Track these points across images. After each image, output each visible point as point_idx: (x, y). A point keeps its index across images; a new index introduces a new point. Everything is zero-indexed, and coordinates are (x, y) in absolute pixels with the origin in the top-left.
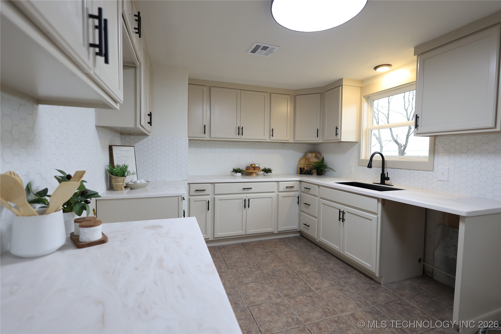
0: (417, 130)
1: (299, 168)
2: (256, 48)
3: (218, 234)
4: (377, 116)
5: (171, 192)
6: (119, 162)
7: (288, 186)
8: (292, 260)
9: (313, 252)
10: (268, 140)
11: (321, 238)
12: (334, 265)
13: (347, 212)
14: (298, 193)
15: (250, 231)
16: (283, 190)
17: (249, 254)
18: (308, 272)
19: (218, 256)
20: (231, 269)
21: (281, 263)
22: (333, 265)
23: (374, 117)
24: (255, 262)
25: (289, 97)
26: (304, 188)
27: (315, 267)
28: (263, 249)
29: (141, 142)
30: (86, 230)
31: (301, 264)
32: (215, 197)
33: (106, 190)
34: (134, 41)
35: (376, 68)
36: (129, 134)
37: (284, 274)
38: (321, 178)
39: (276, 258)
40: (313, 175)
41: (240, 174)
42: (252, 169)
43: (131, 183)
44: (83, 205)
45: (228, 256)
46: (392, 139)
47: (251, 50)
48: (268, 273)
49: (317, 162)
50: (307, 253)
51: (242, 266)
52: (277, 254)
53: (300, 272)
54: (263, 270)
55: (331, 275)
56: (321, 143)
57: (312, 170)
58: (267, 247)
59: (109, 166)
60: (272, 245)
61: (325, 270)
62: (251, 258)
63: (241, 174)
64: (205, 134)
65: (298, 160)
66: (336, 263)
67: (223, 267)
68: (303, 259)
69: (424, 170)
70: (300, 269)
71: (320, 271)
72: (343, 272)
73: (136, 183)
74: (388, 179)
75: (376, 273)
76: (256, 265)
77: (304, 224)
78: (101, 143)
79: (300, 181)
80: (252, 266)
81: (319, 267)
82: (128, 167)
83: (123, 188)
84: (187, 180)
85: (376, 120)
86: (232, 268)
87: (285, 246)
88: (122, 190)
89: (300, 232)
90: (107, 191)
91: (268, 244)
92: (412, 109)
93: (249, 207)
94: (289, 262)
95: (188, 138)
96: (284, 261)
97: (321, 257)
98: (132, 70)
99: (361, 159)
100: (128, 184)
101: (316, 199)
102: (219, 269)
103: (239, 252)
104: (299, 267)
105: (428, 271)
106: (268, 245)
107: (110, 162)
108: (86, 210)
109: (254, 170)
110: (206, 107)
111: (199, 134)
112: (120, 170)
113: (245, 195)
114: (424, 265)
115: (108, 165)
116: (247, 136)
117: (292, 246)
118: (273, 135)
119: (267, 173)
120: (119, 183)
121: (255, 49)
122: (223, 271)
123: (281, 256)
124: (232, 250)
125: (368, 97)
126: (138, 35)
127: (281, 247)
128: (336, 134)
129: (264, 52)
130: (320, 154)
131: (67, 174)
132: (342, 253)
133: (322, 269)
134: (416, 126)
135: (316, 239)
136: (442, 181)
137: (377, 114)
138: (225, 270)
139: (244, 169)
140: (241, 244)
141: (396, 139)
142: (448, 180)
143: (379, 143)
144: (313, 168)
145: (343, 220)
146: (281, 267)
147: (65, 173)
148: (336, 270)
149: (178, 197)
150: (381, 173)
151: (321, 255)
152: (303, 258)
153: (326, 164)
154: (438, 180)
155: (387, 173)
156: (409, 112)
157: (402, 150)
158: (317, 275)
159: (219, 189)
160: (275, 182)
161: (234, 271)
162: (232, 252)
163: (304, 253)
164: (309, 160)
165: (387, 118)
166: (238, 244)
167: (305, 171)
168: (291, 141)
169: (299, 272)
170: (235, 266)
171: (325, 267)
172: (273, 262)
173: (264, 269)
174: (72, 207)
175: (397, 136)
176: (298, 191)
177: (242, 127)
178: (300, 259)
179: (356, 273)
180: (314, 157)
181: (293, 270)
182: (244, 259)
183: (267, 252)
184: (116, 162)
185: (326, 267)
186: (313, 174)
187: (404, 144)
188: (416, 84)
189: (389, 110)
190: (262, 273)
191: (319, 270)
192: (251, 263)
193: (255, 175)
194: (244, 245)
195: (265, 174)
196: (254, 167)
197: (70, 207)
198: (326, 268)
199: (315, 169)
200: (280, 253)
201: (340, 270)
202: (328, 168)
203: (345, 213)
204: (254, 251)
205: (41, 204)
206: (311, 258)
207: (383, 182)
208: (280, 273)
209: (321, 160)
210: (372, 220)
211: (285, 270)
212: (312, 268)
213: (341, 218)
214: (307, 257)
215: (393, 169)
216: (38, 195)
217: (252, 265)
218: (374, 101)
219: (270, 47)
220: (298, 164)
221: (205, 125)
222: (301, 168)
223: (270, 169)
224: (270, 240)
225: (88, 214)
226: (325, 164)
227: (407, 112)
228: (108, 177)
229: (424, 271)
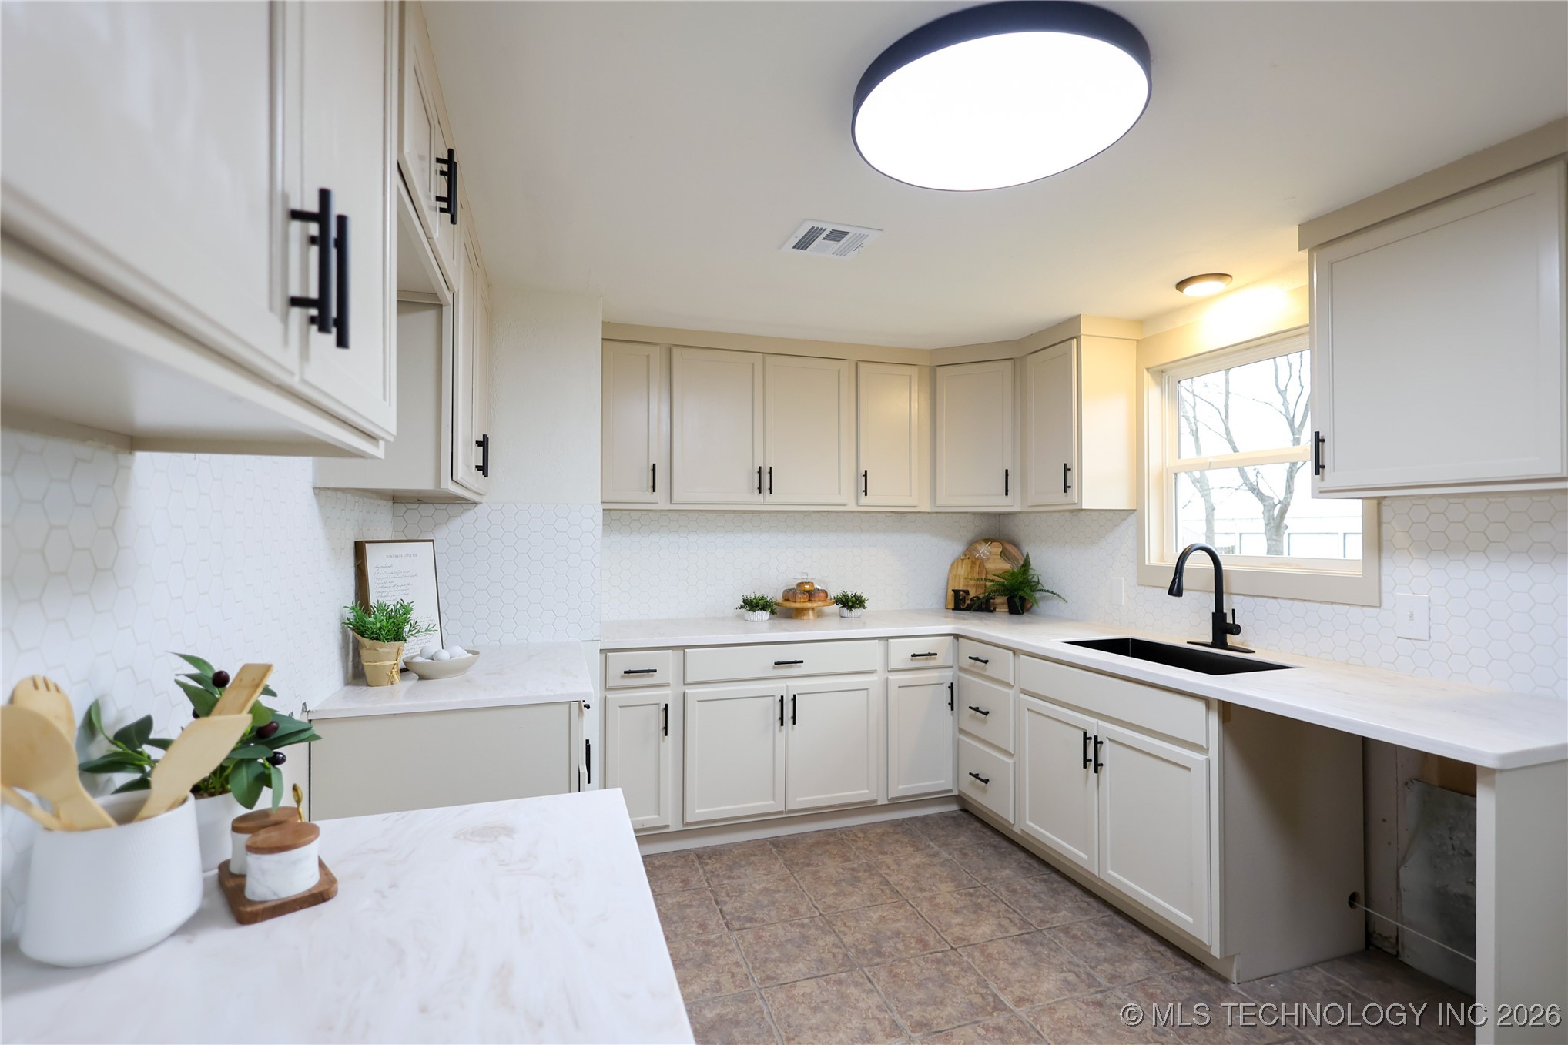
0: (1322, 479)
1: (953, 590)
2: (810, 236)
3: (697, 811)
4: (1190, 414)
5: (547, 690)
6: (386, 594)
7: (917, 653)
8: (935, 898)
9: (1005, 868)
10: (852, 507)
11: (1029, 822)
12: (1073, 914)
13: (1109, 739)
14: (952, 673)
15: (798, 799)
16: (902, 666)
17: (795, 879)
18: (990, 939)
19: (697, 886)
20: (741, 932)
21: (900, 907)
22: (1069, 914)
23: (1182, 414)
24: (816, 905)
25: (914, 371)
26: (970, 658)
27: (1011, 921)
28: (840, 860)
29: (456, 524)
30: (269, 861)
31: (965, 911)
32: (687, 691)
33: (343, 685)
34: (436, 235)
35: (1181, 285)
36: (418, 500)
37: (913, 949)
38: (1024, 623)
39: (882, 891)
40: (996, 613)
41: (764, 615)
42: (804, 598)
43: (419, 660)
44: (262, 769)
45: (728, 884)
46: (1242, 481)
47: (795, 241)
48: (860, 944)
49: (1007, 571)
50: (984, 871)
51: (775, 920)
52: (888, 878)
53: (964, 940)
54: (841, 936)
55: (1065, 947)
56: (1020, 513)
57: (994, 599)
58: (855, 853)
59: (352, 608)
60: (870, 845)
61: (1045, 932)
62: (804, 891)
63: (768, 613)
64: (654, 491)
65: (948, 567)
66: (1079, 908)
67: (712, 924)
68: (971, 895)
69: (1349, 604)
70: (963, 930)
71: (1027, 936)
72: (1103, 940)
73: (438, 660)
74: (1236, 630)
75: (1210, 946)
76: (821, 915)
77: (970, 774)
78: (328, 539)
79: (957, 636)
80: (806, 921)
81: (1025, 922)
82: (412, 609)
83: (395, 676)
84: (598, 638)
85: (1190, 423)
86: (742, 927)
87: (914, 846)
88: (392, 684)
89: (960, 799)
90: (348, 688)
91: (857, 842)
92: (1300, 387)
93: (794, 723)
94: (925, 904)
95: (600, 507)
96: (910, 901)
97: (1030, 887)
98: (430, 315)
99: (1147, 563)
100: (411, 663)
101: (1009, 694)
102: (701, 932)
103: (764, 872)
104: (959, 924)
105: (1380, 935)
106: (858, 845)
107: (356, 594)
108: (269, 785)
109: (810, 600)
110: (659, 409)
111: (636, 492)
112: (387, 622)
113: (781, 684)
114: (1367, 914)
115: (350, 606)
116: (788, 494)
117: (936, 848)
118: (865, 491)
119: (851, 610)
120: (384, 661)
121: (807, 239)
122: (713, 937)
123: (901, 884)
124: (743, 863)
125: (1163, 372)
126: (448, 216)
127: (899, 852)
128: (1066, 488)
129: (834, 245)
130: (1016, 545)
131: (217, 669)
132: (1097, 874)
133: (1033, 929)
134: (1319, 468)
135: (1012, 823)
136: (1410, 639)
137: (1193, 405)
138: (721, 937)
139: (779, 598)
140: (772, 843)
141: (1255, 483)
142: (1430, 637)
143: (1202, 497)
144: (995, 591)
145: (1098, 766)
146: (900, 924)
147: (210, 667)
148: (1079, 933)
149: (567, 705)
150: (1214, 611)
151: (1030, 880)
152: (972, 890)
153: (1036, 579)
154: (1398, 637)
155: (1233, 610)
156: (1291, 397)
157: (1275, 515)
158: (1018, 949)
159: (700, 665)
160: (877, 641)
161: (750, 937)
162: (742, 870)
163: (974, 871)
164: (982, 565)
165: (1224, 418)
166: (760, 844)
167: (972, 599)
168: (925, 507)
169: (959, 939)
170: (751, 920)
171: (1043, 922)
172: (874, 903)
173: (846, 930)
174: (227, 776)
175: (1258, 472)
176: (951, 667)
177: (771, 468)
178: (961, 895)
179: (1145, 944)
180: (999, 557)
181: (941, 933)
182: (781, 894)
183: (853, 869)
184: (376, 596)
185: (1048, 922)
186: (997, 610)
187: (1282, 499)
188: (1311, 333)
189: (1228, 393)
190: (840, 944)
191: (1024, 931)
192: (803, 909)
193: (814, 615)
194: (781, 845)
195: (845, 611)
196: (809, 592)
197: (220, 777)
198: (1048, 926)
199: (1002, 595)
200: (898, 871)
201: (1092, 932)
202: (1045, 591)
203: (1101, 743)
204: (812, 865)
205: (130, 772)
206: (996, 890)
207: (1219, 641)
208: (898, 945)
209: (1020, 565)
210: (1189, 769)
211: (915, 935)
212: (1002, 926)
213: (1090, 760)
214: (985, 886)
215: (1251, 598)
216: (119, 744)
217: (808, 916)
218: (1179, 382)
219: (852, 231)
220: (946, 579)
221: (654, 465)
222: (956, 592)
223: (861, 597)
224: (864, 829)
225: (277, 798)
226: (1034, 580)
227: (1284, 398)
228: (351, 641)
229: (1369, 935)
